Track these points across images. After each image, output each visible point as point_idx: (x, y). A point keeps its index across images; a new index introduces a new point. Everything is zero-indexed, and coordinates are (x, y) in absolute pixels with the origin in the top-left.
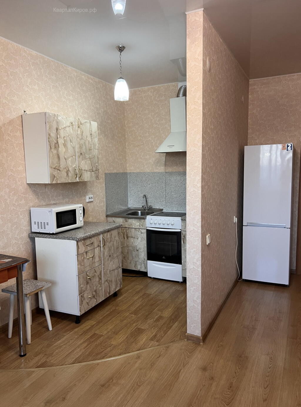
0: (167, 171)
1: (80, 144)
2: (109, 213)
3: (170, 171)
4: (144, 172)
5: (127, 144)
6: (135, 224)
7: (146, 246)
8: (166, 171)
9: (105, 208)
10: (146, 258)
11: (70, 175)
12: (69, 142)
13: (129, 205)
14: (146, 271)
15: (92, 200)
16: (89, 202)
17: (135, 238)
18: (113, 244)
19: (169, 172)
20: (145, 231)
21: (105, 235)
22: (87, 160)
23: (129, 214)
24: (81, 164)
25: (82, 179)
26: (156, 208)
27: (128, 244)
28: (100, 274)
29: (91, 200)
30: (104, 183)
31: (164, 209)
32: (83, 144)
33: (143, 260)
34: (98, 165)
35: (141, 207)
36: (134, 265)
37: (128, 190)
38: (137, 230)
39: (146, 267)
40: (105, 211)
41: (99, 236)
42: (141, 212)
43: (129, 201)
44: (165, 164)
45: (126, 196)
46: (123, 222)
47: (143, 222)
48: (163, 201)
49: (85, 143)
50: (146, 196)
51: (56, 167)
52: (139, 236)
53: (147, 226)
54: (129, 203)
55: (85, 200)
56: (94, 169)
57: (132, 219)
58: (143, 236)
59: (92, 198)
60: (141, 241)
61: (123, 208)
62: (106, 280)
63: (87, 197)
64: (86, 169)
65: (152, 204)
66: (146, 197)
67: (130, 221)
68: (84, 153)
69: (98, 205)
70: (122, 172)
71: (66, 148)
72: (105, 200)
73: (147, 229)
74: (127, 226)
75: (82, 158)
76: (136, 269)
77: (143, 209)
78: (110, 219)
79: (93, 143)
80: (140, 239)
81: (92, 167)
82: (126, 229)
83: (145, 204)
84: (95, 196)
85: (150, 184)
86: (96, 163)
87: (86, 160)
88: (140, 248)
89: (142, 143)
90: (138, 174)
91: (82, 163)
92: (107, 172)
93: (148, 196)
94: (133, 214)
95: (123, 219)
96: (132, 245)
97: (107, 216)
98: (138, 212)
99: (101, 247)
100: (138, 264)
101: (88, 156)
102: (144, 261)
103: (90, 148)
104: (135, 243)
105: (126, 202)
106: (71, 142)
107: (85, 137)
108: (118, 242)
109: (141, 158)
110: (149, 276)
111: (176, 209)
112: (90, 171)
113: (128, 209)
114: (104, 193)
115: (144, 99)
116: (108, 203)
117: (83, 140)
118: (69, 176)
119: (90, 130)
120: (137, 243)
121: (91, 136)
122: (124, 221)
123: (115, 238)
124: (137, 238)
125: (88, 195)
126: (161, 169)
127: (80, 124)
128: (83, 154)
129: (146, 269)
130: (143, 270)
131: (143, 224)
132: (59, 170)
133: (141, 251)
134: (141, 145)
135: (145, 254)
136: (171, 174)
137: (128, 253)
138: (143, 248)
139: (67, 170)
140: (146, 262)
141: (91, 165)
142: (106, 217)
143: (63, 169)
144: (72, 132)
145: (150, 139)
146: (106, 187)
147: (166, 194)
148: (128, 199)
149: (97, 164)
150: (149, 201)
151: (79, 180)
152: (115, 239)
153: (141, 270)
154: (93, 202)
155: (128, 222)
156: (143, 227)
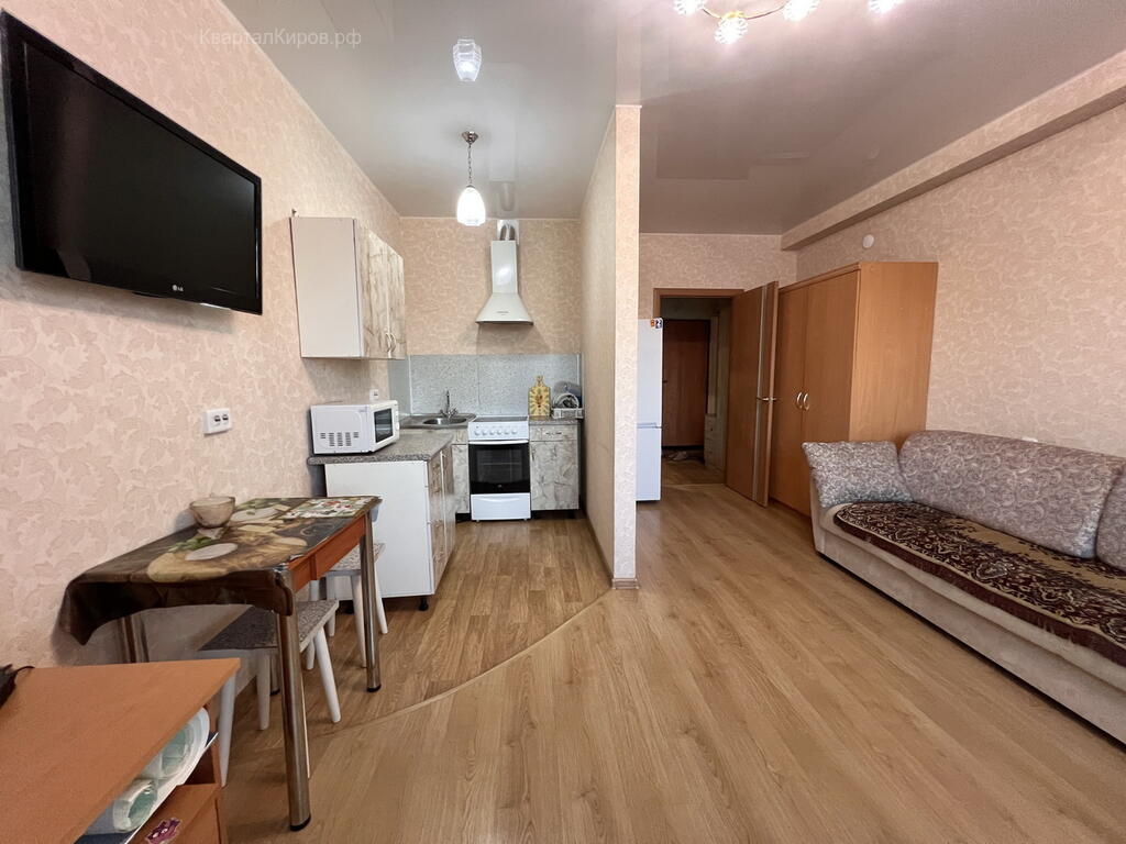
1: (390, 290)
3: (487, 353)
4: (440, 354)
7: (468, 471)
8: (479, 354)
10: (468, 491)
11: (382, 344)
13: (412, 409)
14: (469, 512)
19: (484, 355)
20: (466, 447)
22: (397, 321)
23: (425, 423)
26: (463, 412)
30: (387, 370)
31: (477, 414)
32: (393, 291)
33: (464, 495)
34: (405, 333)
35: (439, 411)
37: (411, 385)
39: (469, 506)
41: (440, 455)
42: (441, 420)
44: (478, 342)
47: (463, 432)
48: (475, 400)
51: (369, 326)
53: (470, 440)
54: (412, 406)
55: (369, 397)
56: (403, 340)
58: (463, 456)
59: (377, 395)
60: (459, 465)
61: (405, 415)
62: (447, 529)
63: (372, 392)
64: (397, 338)
65: (457, 407)
66: (449, 394)
68: (394, 307)
70: (404, 357)
71: (377, 293)
73: (469, 444)
75: (393, 316)
77: (444, 414)
79: (401, 293)
80: (457, 462)
81: (401, 336)
83: (443, 407)
84: (379, 391)
85: (451, 375)
89: (436, 308)
90: (428, 357)
91: (393, 326)
93: (452, 395)
94: (430, 422)
98: (437, 421)
101: (397, 315)
103: (398, 302)
105: (408, 405)
106: (382, 284)
107: (394, 280)
110: (474, 518)
112: (399, 341)
114: (388, 387)
117: (393, 286)
118: (381, 347)
119: (398, 272)
121: (399, 281)
125: (373, 389)
126: (471, 350)
127: (389, 255)
129: (469, 509)
130: (463, 510)
131: (462, 436)
132: (372, 333)
133: (459, 480)
135: (465, 484)
136: (488, 357)
138: (464, 476)
139: (379, 334)
140: (469, 497)
141: (400, 332)
143: (376, 331)
144: (382, 266)
146: (389, 376)
147: (481, 390)
148: (410, 398)
150: (453, 400)
151: (391, 355)
153: (459, 512)
156: (462, 441)
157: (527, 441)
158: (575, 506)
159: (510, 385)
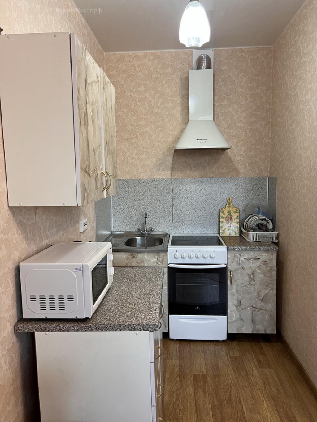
0: (175, 177)
1: (105, 122)
4: (138, 178)
6: (149, 261)
7: (167, 292)
8: (173, 178)
10: (167, 312)
11: (98, 184)
14: (167, 331)
15: (86, 227)
16: (83, 232)
19: (178, 179)
20: (166, 270)
31: (170, 233)
35: (136, 230)
37: (111, 206)
39: (167, 325)
44: (172, 167)
46: (127, 259)
47: (164, 256)
48: (168, 220)
49: (108, 122)
51: (86, 167)
53: (169, 263)
54: (112, 224)
55: (78, 229)
56: (115, 174)
57: (143, 254)
59: (86, 224)
63: (81, 223)
67: (140, 256)
71: (94, 127)
73: (169, 267)
75: (108, 151)
81: (113, 170)
87: (110, 157)
95: (128, 254)
98: (136, 240)
101: (110, 149)
103: (111, 134)
106: (98, 115)
107: (108, 111)
110: (171, 337)
112: (112, 176)
115: (137, 69)
118: (97, 188)
121: (112, 111)
125: (82, 220)
126: (166, 174)
127: (104, 83)
128: (108, 143)
129: (167, 329)
131: (163, 259)
132: (89, 175)
134: (133, 138)
135: (165, 305)
136: (182, 181)
139: (96, 174)
140: (167, 318)
141: (113, 166)
143: (93, 172)
144: (98, 94)
145: (148, 129)
147: (174, 211)
148: (111, 219)
149: (116, 165)
154: (86, 230)
155: (136, 257)
156: (163, 264)
157: (225, 266)
158: (272, 330)
159: (202, 206)
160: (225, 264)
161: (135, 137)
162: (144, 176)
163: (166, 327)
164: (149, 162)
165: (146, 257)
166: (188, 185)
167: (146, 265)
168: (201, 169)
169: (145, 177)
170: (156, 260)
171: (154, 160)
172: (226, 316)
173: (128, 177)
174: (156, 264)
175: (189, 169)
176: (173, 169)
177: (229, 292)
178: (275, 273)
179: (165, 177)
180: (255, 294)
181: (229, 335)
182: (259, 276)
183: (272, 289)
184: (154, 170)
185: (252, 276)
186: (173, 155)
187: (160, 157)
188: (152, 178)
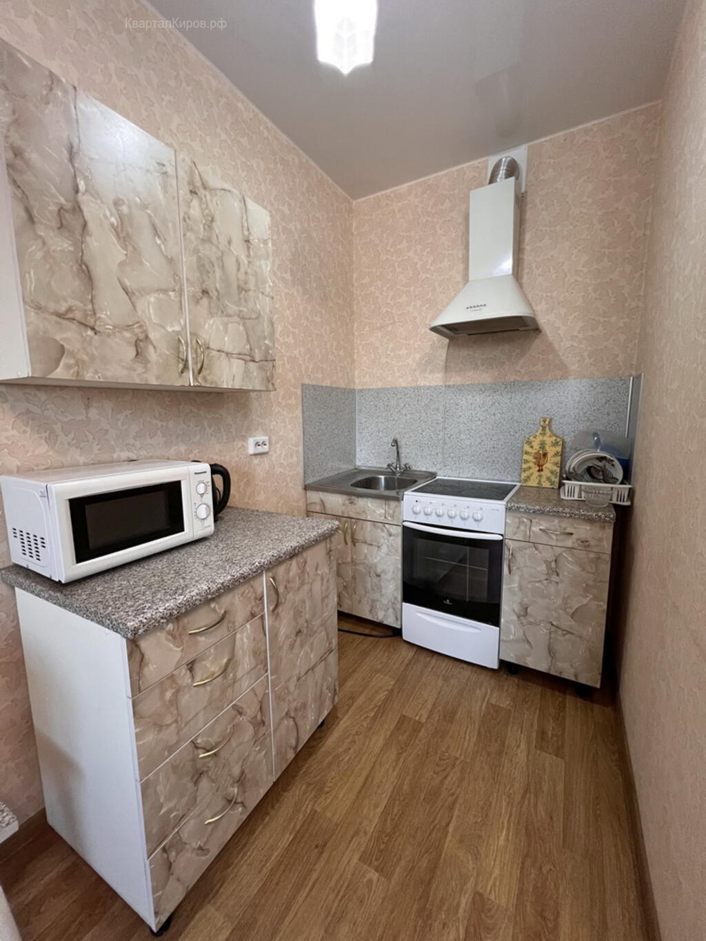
0: (451, 383)
1: (200, 254)
2: (310, 481)
3: (459, 383)
4: (394, 386)
5: (356, 325)
6: (374, 512)
7: (400, 566)
8: (447, 384)
9: (300, 470)
10: (400, 597)
11: (152, 355)
12: (147, 232)
13: (358, 461)
14: (399, 627)
15: (266, 449)
16: (255, 455)
17: (371, 545)
18: (311, 590)
19: (454, 385)
20: (400, 530)
21: (281, 570)
22: (230, 319)
23: (358, 485)
24: (207, 326)
25: (209, 378)
26: (418, 469)
27: (355, 557)
28: (261, 708)
29: (260, 449)
30: (300, 408)
31: (438, 474)
32: (214, 259)
33: (393, 600)
34: (271, 345)
35: (385, 466)
36: (368, 608)
37: (357, 428)
38: (378, 527)
39: (399, 617)
40: (302, 475)
41: (256, 583)
42: (385, 479)
43: (357, 453)
44: (446, 366)
45: (352, 440)
46: (344, 504)
47: (396, 506)
48: (437, 454)
49: (221, 259)
50: (398, 441)
51: (70, 310)
52: (382, 541)
53: (405, 519)
54: (358, 456)
55: (244, 448)
56: (258, 355)
57: (365, 499)
58: (393, 542)
59: (265, 445)
60: (387, 554)
61: (346, 467)
62: (284, 713)
63: (251, 441)
64: (228, 347)
65: (409, 461)
66: (399, 444)
67: (361, 502)
68: (217, 291)
69: (282, 461)
70: (343, 386)
71: (130, 248)
72: (301, 449)
73: (404, 526)
74: (352, 515)
75: (210, 307)
76: (373, 616)
77: (390, 470)
78: (314, 496)
79: (256, 272)
80: (384, 549)
81: (248, 347)
82: (351, 521)
83: (393, 460)
84: (274, 439)
85: (406, 415)
86: (265, 338)
87: (225, 319)
88: (384, 571)
89: (392, 321)
90: (378, 391)
91: (211, 326)
92: (307, 381)
93: (402, 443)
94: (367, 483)
95: (345, 497)
96: (366, 562)
97: (306, 488)
98: (378, 479)
99: (262, 617)
100: (378, 607)
101: (232, 308)
102: (393, 603)
103: (242, 284)
104: (372, 556)
105: (351, 455)
106: (156, 232)
107: (223, 241)
108: (325, 581)
109: (387, 356)
110: (405, 637)
111: (470, 473)
112: (240, 356)
113: (355, 471)
114: (300, 433)
115: (398, 216)
116: (308, 458)
117: (214, 248)
118: (148, 361)
119: (243, 227)
120: (379, 558)
121: (249, 248)
122: (347, 502)
123: (316, 569)
124: (379, 547)
125: (255, 436)
126: (436, 379)
127: (199, 184)
128: (214, 294)
129: (399, 623)
130: (390, 621)
131: (394, 512)
132: (93, 329)
133: (386, 577)
134: (389, 324)
135: (396, 585)
136: (460, 389)
137: (354, 578)
138: (393, 572)
139: (136, 335)
140: (399, 606)
141: (245, 341)
142: (303, 491)
143: (115, 327)
144: (161, 197)
145: (410, 308)
146: (303, 418)
147: (447, 439)
148: (355, 446)
149: (267, 342)
150: (403, 451)
151: (195, 379)
152: (318, 574)
153: (385, 623)
154: (270, 453)
155: (355, 504)
156: (394, 519)
157: (501, 538)
159: (493, 432)
160: (502, 535)
161: (392, 324)
162: (402, 383)
163: (397, 619)
164: (410, 361)
165: (369, 505)
166: (470, 396)
167: (369, 518)
168: (495, 367)
169: (404, 385)
170: (383, 511)
171: (418, 356)
172: (498, 628)
173: (380, 385)
174: (383, 518)
175: (474, 368)
176: (447, 368)
177: (505, 587)
178: (606, 568)
179: (434, 384)
180: (559, 601)
181: (503, 663)
182: (570, 567)
183: (595, 598)
184: (417, 373)
185: (553, 565)
186: (447, 347)
187: (427, 351)
188: (414, 385)
